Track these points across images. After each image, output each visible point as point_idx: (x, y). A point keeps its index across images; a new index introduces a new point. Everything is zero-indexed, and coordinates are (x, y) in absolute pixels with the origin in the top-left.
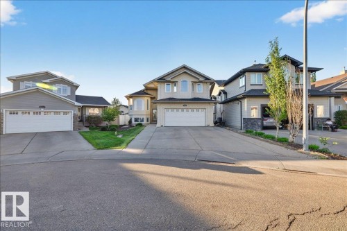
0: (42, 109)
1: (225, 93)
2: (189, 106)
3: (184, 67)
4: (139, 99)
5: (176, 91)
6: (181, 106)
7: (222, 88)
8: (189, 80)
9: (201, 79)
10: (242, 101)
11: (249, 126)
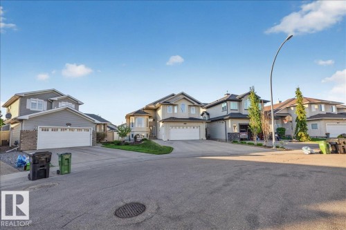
0: (69, 127)
1: (208, 114)
2: (188, 124)
3: (183, 94)
4: (140, 117)
5: (176, 112)
6: (182, 124)
7: (205, 110)
8: (187, 104)
9: (196, 104)
10: (227, 121)
11: (232, 138)
